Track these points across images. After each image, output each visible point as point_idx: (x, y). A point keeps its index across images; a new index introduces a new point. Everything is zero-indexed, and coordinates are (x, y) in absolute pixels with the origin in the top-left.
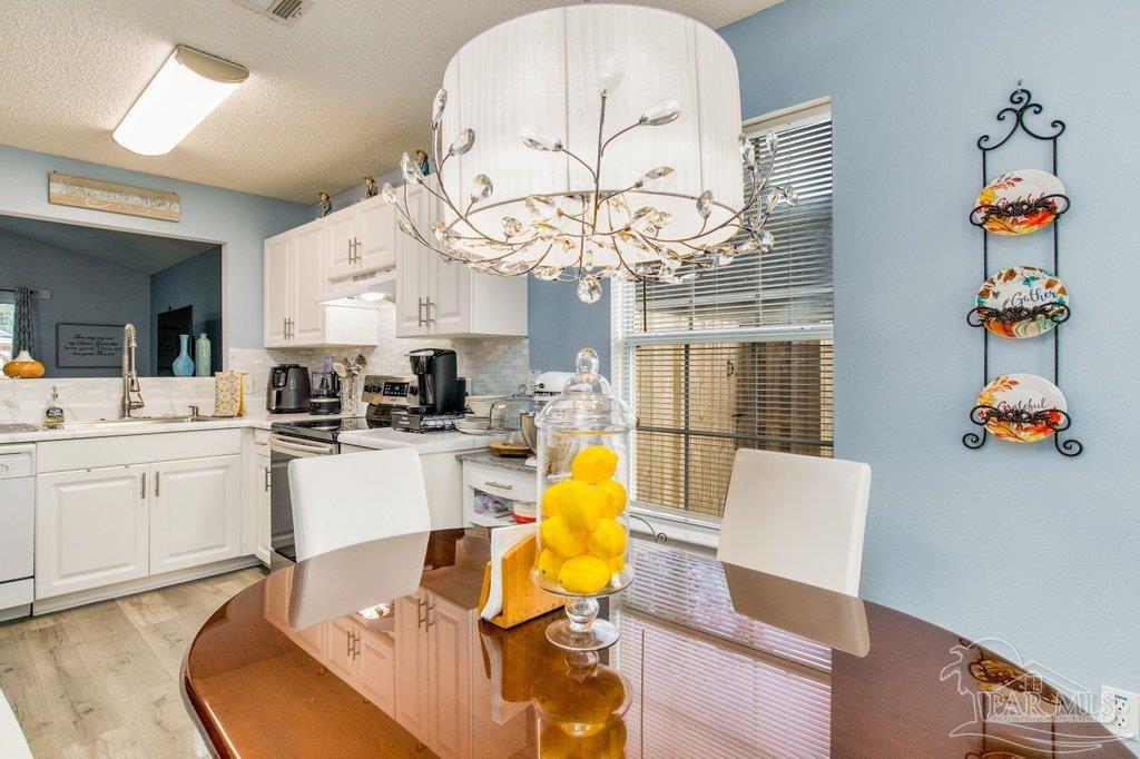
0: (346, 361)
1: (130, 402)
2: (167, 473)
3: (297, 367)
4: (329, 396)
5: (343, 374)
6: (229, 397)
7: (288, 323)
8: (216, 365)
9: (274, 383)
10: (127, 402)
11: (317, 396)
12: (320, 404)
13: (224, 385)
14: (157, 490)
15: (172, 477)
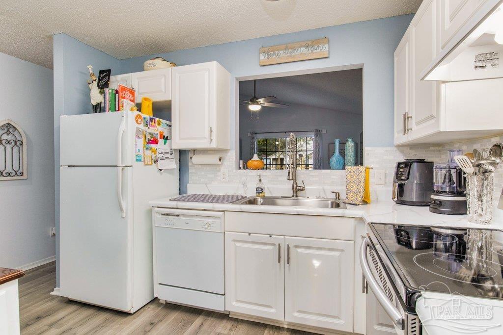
0: (475, 154)
1: (297, 186)
2: (296, 247)
3: (421, 161)
4: (452, 193)
5: (469, 169)
6: (355, 187)
7: (406, 118)
8: (359, 160)
9: (398, 176)
10: (295, 186)
11: (439, 193)
12: (441, 202)
13: (352, 177)
14: (289, 258)
15: (300, 250)
